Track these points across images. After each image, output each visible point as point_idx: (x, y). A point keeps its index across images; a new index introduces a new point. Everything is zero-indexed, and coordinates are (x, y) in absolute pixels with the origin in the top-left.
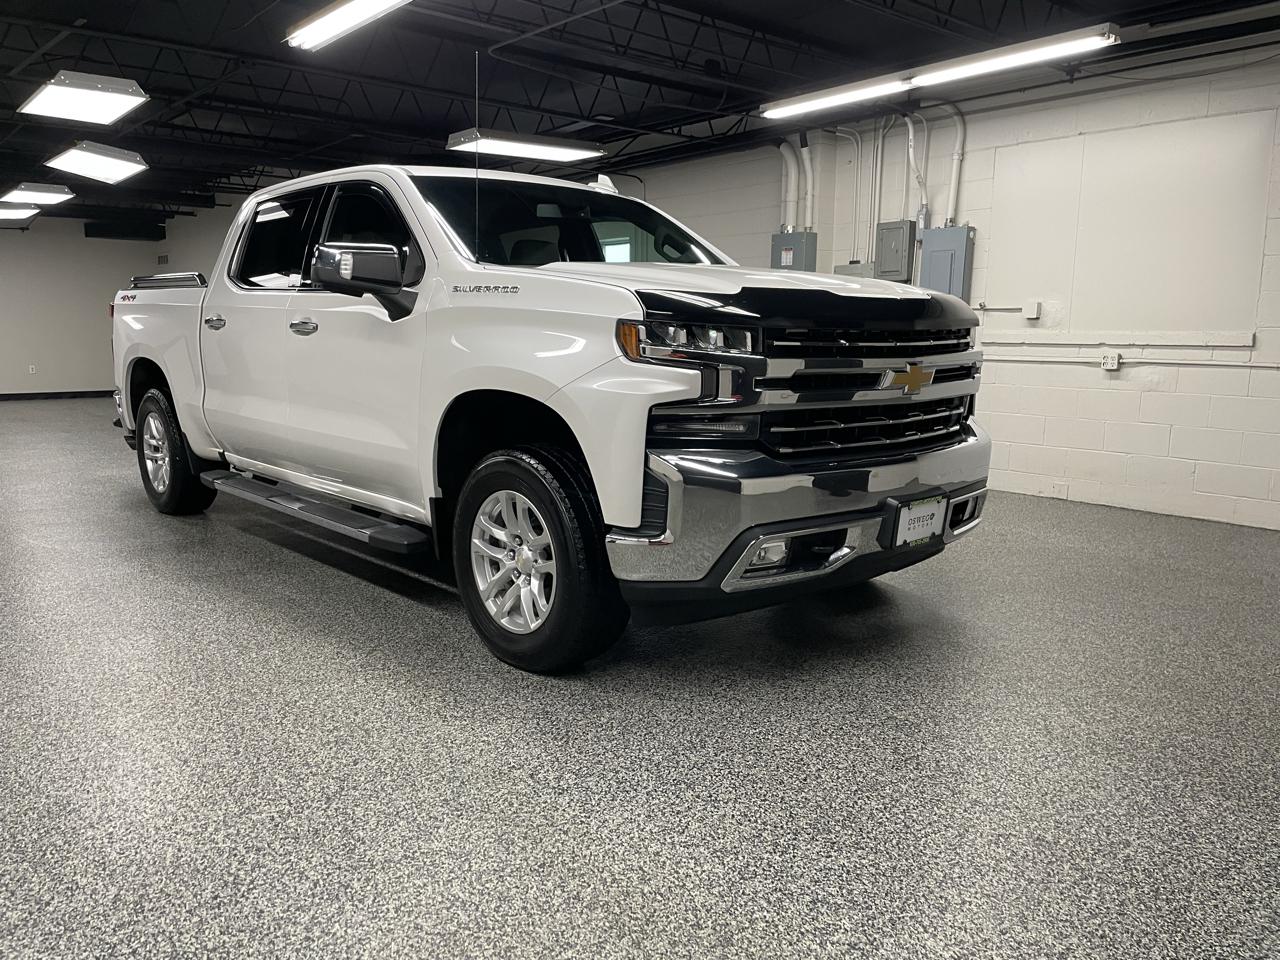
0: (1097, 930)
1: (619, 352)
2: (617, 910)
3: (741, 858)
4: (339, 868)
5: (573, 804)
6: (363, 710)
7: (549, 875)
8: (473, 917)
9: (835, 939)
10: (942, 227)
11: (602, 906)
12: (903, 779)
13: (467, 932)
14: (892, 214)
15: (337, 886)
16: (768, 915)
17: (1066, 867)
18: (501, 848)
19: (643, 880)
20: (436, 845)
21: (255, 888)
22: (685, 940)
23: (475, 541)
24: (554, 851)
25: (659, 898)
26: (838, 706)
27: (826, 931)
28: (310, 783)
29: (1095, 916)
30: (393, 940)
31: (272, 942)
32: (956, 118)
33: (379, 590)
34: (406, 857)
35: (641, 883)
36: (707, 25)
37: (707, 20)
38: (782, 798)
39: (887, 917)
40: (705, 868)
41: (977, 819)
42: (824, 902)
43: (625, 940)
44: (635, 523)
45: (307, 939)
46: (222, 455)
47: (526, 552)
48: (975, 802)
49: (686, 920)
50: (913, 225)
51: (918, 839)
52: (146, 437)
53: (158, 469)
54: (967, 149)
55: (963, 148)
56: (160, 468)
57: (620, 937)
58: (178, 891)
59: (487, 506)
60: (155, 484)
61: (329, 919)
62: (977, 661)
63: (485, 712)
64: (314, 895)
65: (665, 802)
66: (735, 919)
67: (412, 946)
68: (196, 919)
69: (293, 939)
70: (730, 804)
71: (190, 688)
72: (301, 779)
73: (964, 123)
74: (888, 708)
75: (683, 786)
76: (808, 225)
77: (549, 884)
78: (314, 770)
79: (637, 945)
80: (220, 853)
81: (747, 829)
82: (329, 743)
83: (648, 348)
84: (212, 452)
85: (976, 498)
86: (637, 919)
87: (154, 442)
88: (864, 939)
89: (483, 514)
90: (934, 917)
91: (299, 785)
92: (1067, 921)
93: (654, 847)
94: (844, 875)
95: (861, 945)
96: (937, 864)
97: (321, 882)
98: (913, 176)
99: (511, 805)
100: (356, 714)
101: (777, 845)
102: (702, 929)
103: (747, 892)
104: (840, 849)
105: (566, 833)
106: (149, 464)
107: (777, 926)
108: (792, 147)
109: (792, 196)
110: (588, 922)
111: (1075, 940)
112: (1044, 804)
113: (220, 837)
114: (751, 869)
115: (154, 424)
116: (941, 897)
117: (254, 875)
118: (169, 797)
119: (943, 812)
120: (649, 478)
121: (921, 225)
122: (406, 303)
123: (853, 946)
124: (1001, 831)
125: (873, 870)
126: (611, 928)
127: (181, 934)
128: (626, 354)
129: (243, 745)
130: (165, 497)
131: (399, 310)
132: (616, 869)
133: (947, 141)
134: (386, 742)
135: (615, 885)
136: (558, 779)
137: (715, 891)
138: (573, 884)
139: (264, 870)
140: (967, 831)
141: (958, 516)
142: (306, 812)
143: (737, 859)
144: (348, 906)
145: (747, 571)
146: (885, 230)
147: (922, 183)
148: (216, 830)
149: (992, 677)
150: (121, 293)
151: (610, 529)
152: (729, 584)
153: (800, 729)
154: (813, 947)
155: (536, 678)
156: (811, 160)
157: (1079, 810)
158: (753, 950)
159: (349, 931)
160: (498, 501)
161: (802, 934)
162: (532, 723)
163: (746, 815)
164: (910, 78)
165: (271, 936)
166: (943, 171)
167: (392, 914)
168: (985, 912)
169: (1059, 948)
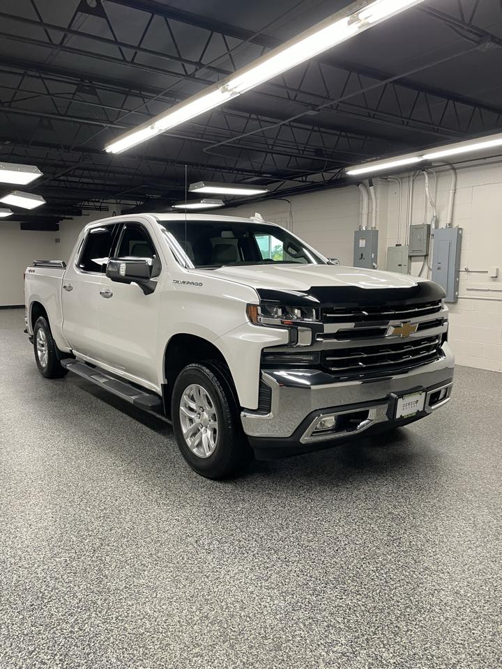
0: (476, 650)
1: (248, 320)
2: (225, 626)
3: (295, 597)
4: (93, 592)
5: (214, 560)
6: (120, 498)
7: (195, 602)
8: (153, 625)
9: (335, 649)
10: (444, 228)
11: (218, 623)
12: (390, 553)
13: (149, 634)
14: (418, 220)
15: (90, 602)
16: (303, 633)
17: (468, 611)
18: (174, 585)
19: (242, 609)
20: (142, 581)
21: (51, 601)
22: (257, 645)
23: (182, 408)
24: (200, 588)
25: (248, 619)
26: (363, 504)
27: (331, 644)
28: (87, 541)
29: (477, 642)
30: (112, 636)
31: (54, 632)
32: (451, 171)
33: (140, 425)
34: (126, 588)
35: (240, 610)
36: (315, 131)
37: (316, 128)
38: (323, 561)
39: (366, 637)
40: (275, 602)
41: (425, 579)
42: (334, 626)
43: (226, 644)
44: (255, 407)
45: (71, 632)
46: (71, 351)
47: (206, 415)
48: (426, 569)
49: (260, 634)
50: (429, 226)
51: (391, 590)
52: (38, 339)
53: (43, 355)
54: (457, 187)
55: (455, 187)
56: (44, 354)
57: (224, 642)
58: (15, 600)
59: (187, 391)
60: (41, 363)
61: (83, 621)
62: (444, 478)
63: (180, 501)
64: (78, 607)
65: (262, 561)
66: (285, 634)
67: (120, 640)
68: (21, 617)
69: (65, 631)
70: (295, 564)
71: (40, 482)
72: (84, 538)
73: (456, 174)
74: (390, 507)
75: (273, 551)
76: (373, 226)
77: (194, 608)
78: (90, 533)
79: (232, 647)
80: (38, 579)
81: (301, 580)
82: (100, 517)
83: (262, 318)
84: (67, 349)
85: (447, 388)
86: (235, 631)
87: (41, 342)
88: (350, 651)
89: (186, 394)
90: (391, 638)
91: (82, 542)
92: (461, 644)
93: (251, 588)
94: (348, 610)
95: (348, 654)
96: (398, 606)
97: (83, 600)
98: (429, 202)
99: (183, 559)
100: (116, 500)
101: (315, 590)
102: (267, 639)
103: (294, 618)
104: (348, 594)
105: (207, 577)
106: (39, 353)
107: (306, 640)
108: (365, 186)
109: (365, 211)
110: (209, 632)
111: (463, 656)
112: (464, 571)
113: (39, 571)
114: (299, 604)
115: (41, 333)
116: (396, 627)
117: (52, 593)
118: (20, 546)
119: (407, 574)
120: (261, 384)
121: (433, 226)
122: (151, 286)
123: (344, 654)
124: (438, 587)
125: (363, 608)
126: (221, 636)
127: (13, 625)
128: (251, 321)
129: (59, 517)
130: (45, 370)
131: (148, 290)
132: (229, 600)
133: (447, 182)
134: (128, 518)
135: (227, 610)
136: (209, 544)
137: (278, 617)
138: (207, 608)
139: (57, 591)
140: (419, 586)
141: (434, 399)
142: (82, 558)
143: (293, 598)
144: (93, 615)
145: (314, 432)
146: (414, 229)
147: (434, 205)
148: (39, 566)
149: (450, 489)
150: (29, 268)
151: (243, 409)
152: (305, 439)
153: (340, 518)
154: (323, 653)
155: (209, 482)
156: (375, 193)
157: (482, 575)
158: (291, 653)
159: (92, 629)
160: (192, 389)
161: (318, 645)
162: (202, 509)
163: (302, 571)
164: (422, 155)
165: (55, 629)
166: (445, 198)
167: (114, 621)
168: (418, 636)
169: (454, 661)
